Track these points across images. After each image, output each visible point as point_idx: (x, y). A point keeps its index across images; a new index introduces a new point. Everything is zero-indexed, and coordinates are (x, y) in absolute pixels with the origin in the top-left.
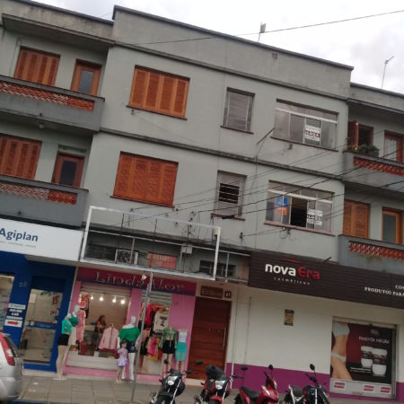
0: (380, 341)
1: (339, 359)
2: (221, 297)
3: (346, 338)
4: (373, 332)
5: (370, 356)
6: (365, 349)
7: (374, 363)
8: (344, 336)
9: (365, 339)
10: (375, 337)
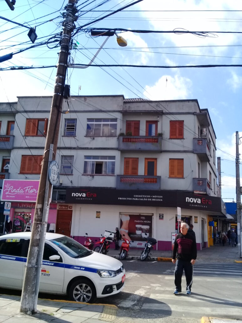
0: (145, 222)
1: (125, 232)
2: (68, 209)
3: (128, 222)
4: (142, 218)
5: (141, 229)
6: (138, 226)
7: (143, 232)
8: (127, 221)
9: (138, 221)
10: (143, 220)
